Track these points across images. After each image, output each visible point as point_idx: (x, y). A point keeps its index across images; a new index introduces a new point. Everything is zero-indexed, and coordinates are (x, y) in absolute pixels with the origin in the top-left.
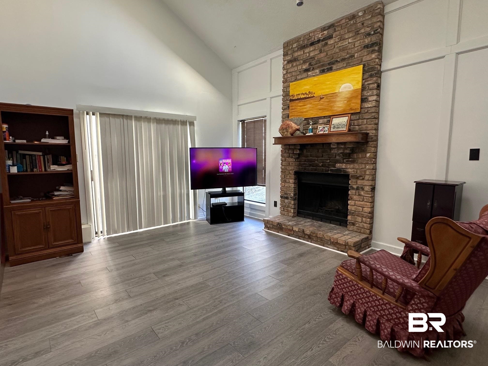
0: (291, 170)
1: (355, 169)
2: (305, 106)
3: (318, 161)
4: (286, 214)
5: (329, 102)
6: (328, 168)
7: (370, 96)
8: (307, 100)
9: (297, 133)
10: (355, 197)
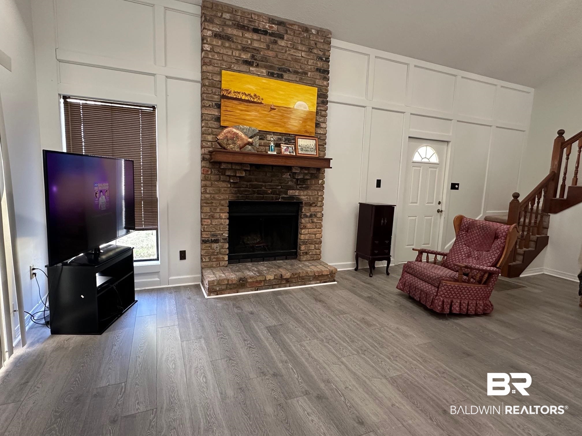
0: (224, 199)
1: (309, 196)
2: (248, 111)
3: (267, 188)
4: (214, 266)
5: (281, 116)
6: (278, 196)
7: (322, 122)
8: (251, 104)
9: (247, 148)
10: (309, 225)
